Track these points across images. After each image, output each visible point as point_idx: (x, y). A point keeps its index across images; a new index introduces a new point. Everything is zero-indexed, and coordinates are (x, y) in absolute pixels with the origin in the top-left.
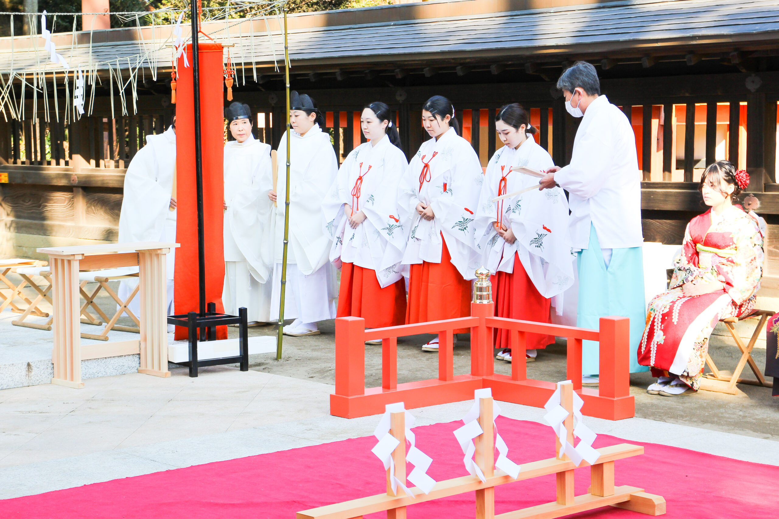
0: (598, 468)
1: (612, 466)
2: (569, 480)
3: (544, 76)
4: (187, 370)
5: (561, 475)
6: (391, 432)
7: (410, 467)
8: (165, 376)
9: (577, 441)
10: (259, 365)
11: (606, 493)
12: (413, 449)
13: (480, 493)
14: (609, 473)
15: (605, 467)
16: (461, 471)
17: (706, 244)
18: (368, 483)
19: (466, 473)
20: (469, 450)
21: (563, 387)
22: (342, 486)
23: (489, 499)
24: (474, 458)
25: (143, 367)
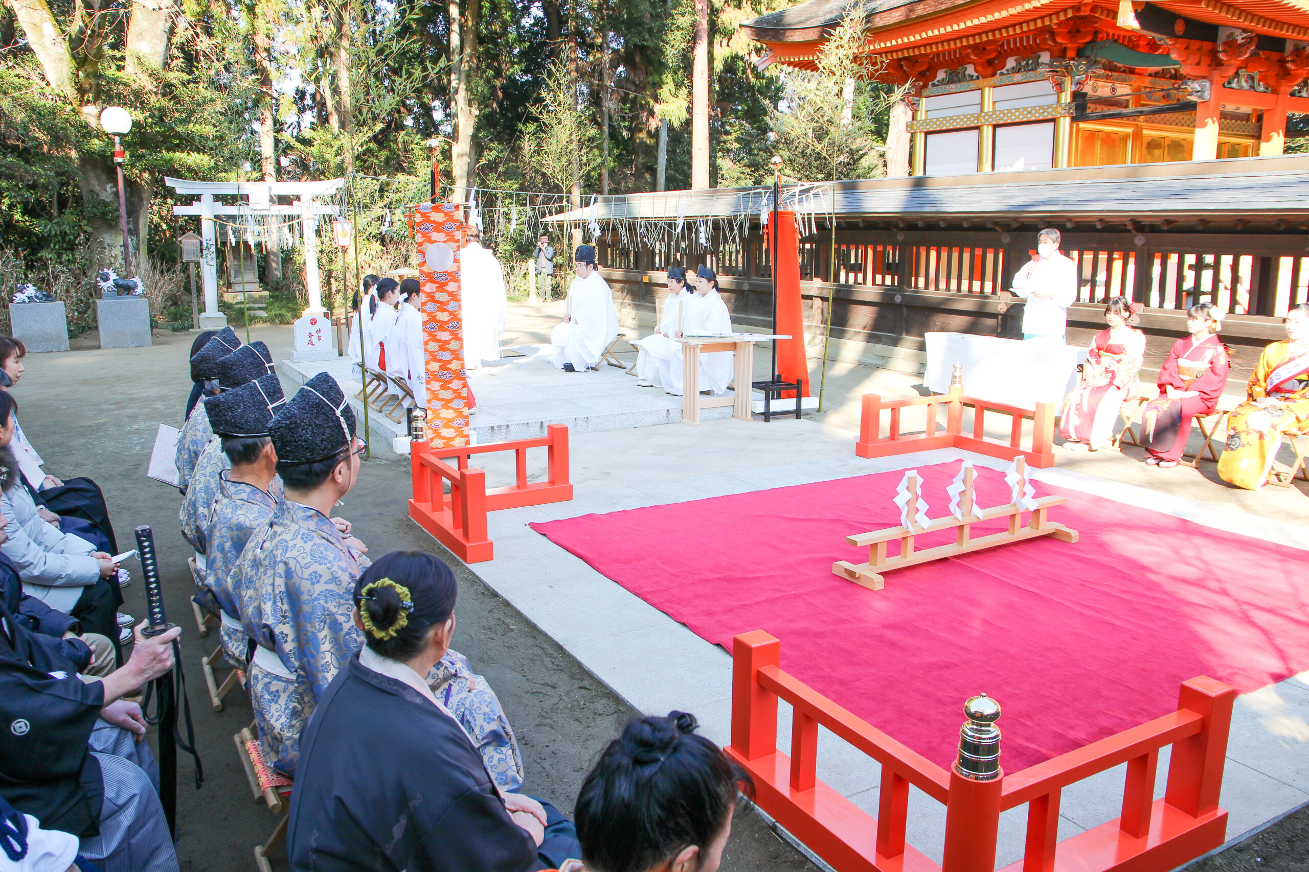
0: (1037, 511)
1: (1046, 511)
2: (1018, 520)
3: (997, 228)
4: (763, 417)
5: (1013, 516)
6: (907, 488)
7: (917, 510)
8: (749, 420)
9: (1024, 494)
10: (807, 414)
11: (1040, 527)
12: (920, 499)
13: (961, 527)
14: (1043, 515)
15: (1041, 512)
16: (948, 513)
17: (1106, 351)
18: (884, 508)
19: (952, 514)
20: (956, 499)
21: (1018, 460)
22: (867, 510)
23: (967, 531)
24: (958, 505)
25: (736, 414)
